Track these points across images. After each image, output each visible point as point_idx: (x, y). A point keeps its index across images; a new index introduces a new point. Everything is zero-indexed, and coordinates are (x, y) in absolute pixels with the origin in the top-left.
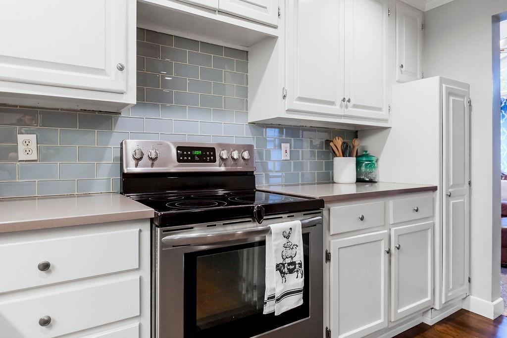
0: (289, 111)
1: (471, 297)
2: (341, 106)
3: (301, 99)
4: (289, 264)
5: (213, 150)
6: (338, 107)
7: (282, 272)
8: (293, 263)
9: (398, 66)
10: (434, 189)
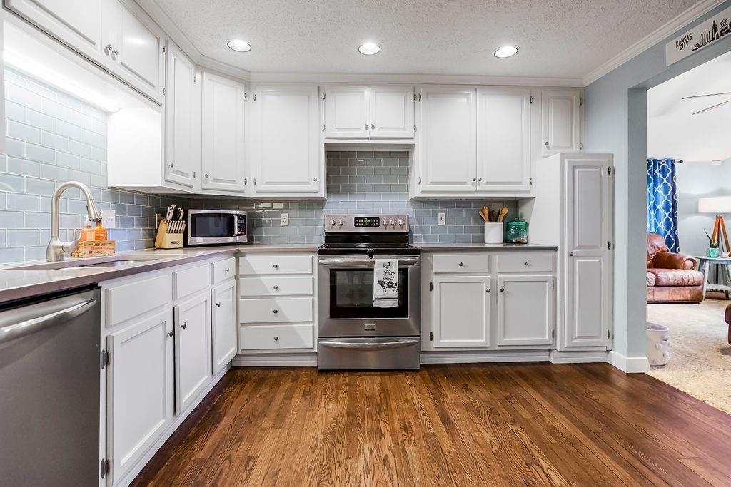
0: (423, 192)
1: (613, 352)
2: (473, 184)
3: (432, 183)
4: (388, 283)
5: (378, 219)
6: (470, 185)
7: (383, 286)
8: (392, 283)
9: (543, 143)
10: (556, 249)
